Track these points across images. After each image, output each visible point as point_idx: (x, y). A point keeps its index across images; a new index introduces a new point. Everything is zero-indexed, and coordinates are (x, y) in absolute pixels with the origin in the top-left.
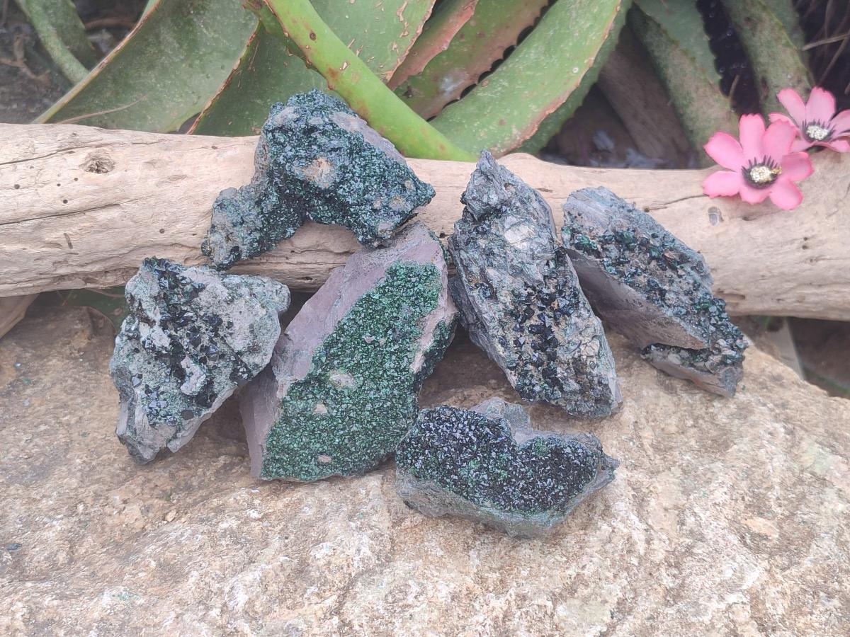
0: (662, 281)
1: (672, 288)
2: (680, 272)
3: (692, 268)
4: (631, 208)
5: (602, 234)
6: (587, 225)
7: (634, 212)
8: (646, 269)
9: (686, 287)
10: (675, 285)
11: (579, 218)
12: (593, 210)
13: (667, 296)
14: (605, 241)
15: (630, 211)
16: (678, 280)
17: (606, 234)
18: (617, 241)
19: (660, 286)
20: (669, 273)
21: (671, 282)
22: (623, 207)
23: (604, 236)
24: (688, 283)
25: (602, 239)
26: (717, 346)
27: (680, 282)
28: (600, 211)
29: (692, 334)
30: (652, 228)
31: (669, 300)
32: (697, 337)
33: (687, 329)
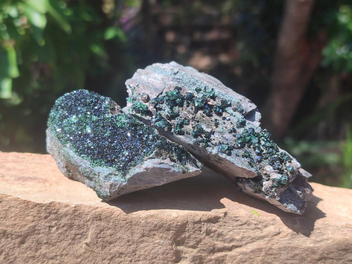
3: (234, 110)
5: (156, 97)
6: (143, 92)
9: (231, 127)
10: (220, 126)
13: (212, 137)
16: (223, 122)
20: (214, 117)
24: (232, 123)
25: (154, 101)
26: (265, 172)
29: (240, 165)
30: (194, 84)
31: (214, 140)
32: (244, 167)
33: (234, 162)
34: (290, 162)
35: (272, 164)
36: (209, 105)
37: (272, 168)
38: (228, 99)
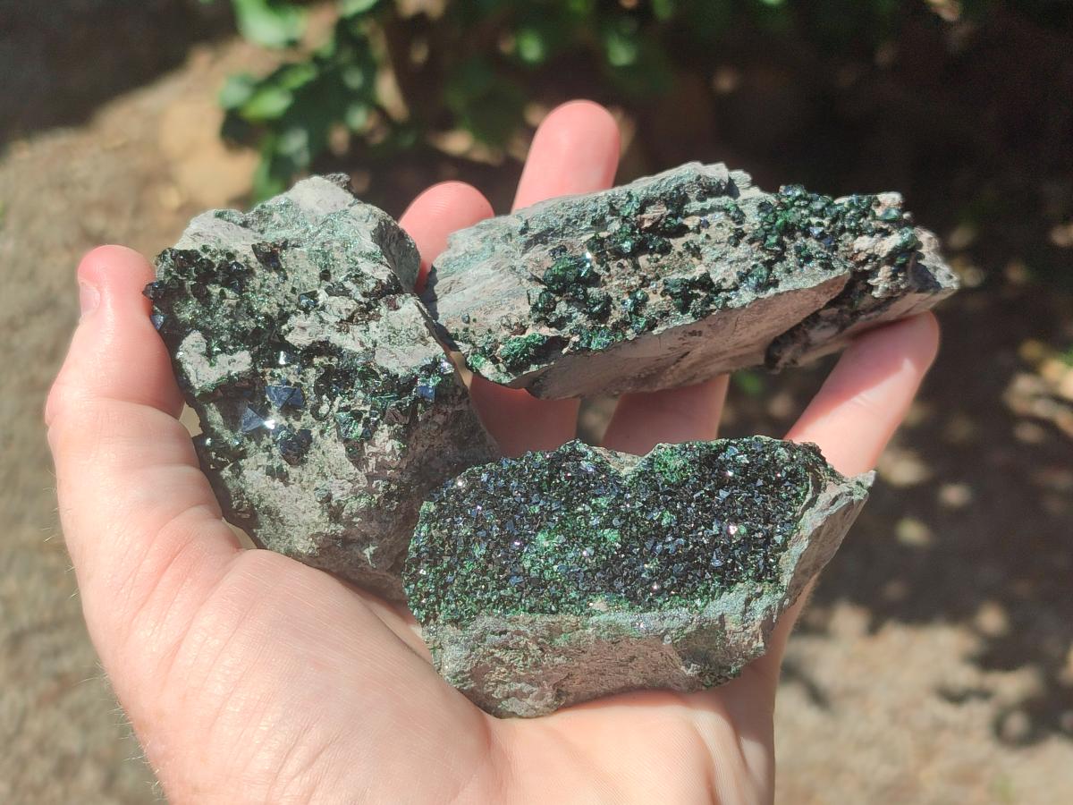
0: (684, 268)
1: (707, 259)
2: (691, 222)
3: (701, 199)
4: (521, 225)
5: (529, 308)
6: (493, 320)
7: (532, 225)
8: (644, 279)
9: (726, 233)
10: (705, 249)
11: (472, 327)
12: (476, 287)
13: (715, 278)
14: (543, 312)
15: (523, 232)
16: (701, 237)
17: (533, 301)
18: (559, 293)
19: (688, 277)
20: (678, 244)
21: (696, 252)
22: (510, 235)
23: (535, 308)
24: (720, 225)
25: (536, 316)
26: (862, 257)
27: (708, 237)
28: (488, 277)
29: (811, 284)
30: (582, 217)
31: (724, 280)
32: (822, 280)
33: (797, 288)
34: (879, 204)
35: (858, 232)
36: (647, 230)
37: (865, 238)
38: (672, 188)
